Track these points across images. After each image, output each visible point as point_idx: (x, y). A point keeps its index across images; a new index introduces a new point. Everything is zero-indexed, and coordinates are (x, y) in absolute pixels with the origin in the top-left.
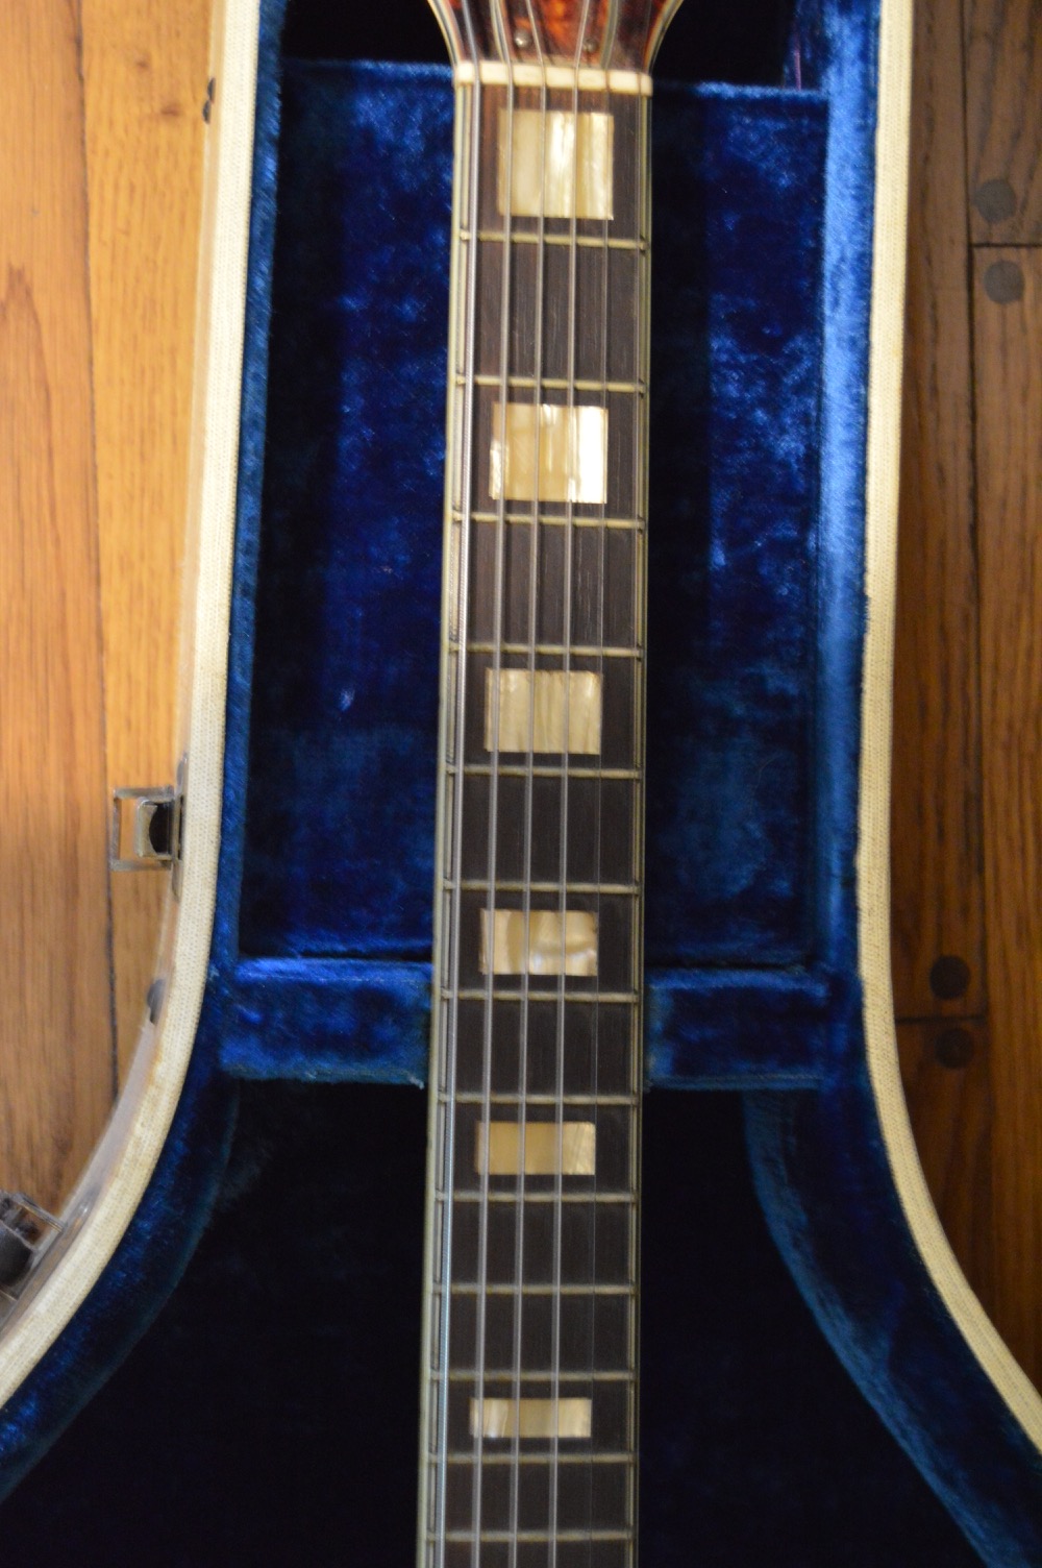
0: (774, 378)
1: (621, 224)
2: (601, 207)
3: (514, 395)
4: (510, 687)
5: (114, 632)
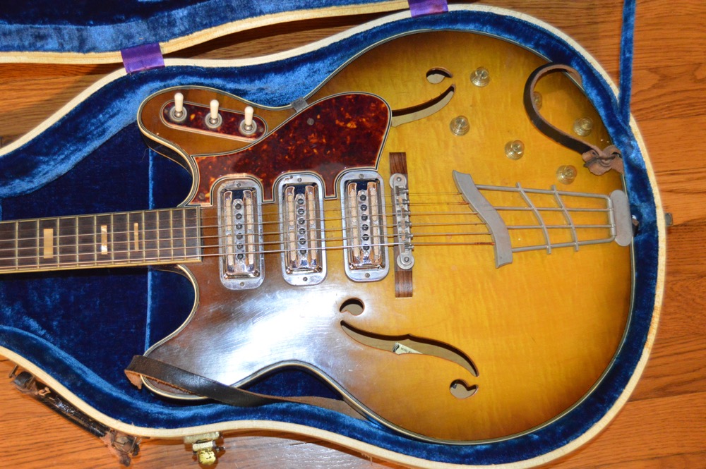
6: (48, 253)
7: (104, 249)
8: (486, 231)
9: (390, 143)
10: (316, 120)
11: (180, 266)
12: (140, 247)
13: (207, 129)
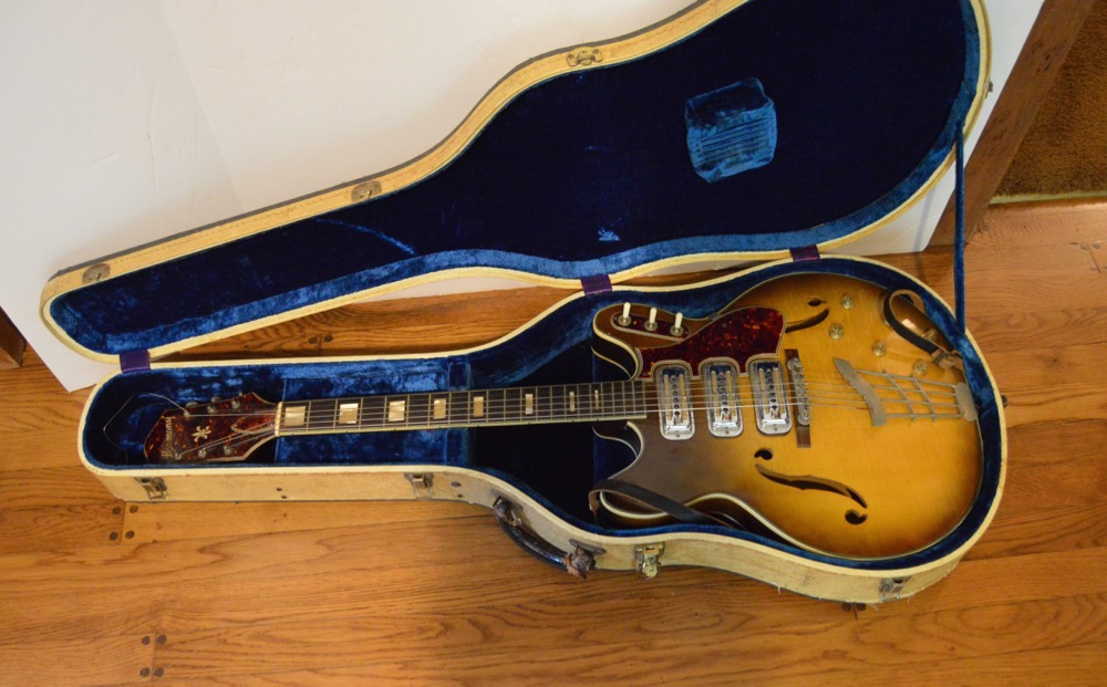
0: (338, 385)
1: (307, 405)
2: (304, 408)
3: (338, 418)
4: (393, 417)
5: (390, 520)
6: (529, 411)
7: (572, 408)
8: (864, 406)
9: (785, 342)
10: (728, 325)
11: (630, 424)
12: (600, 405)
13: (645, 330)
